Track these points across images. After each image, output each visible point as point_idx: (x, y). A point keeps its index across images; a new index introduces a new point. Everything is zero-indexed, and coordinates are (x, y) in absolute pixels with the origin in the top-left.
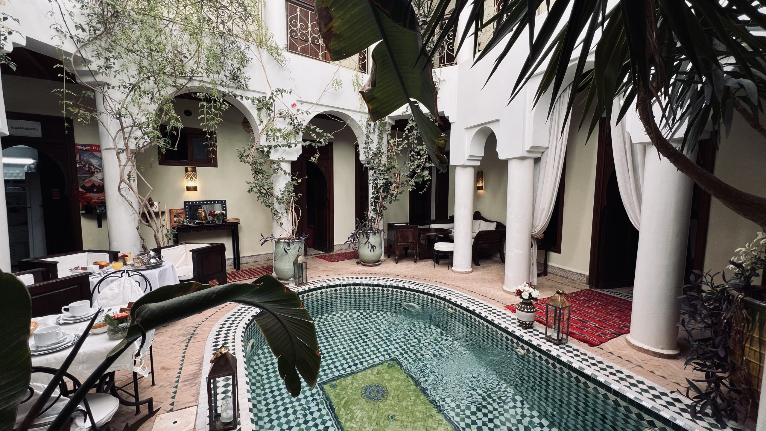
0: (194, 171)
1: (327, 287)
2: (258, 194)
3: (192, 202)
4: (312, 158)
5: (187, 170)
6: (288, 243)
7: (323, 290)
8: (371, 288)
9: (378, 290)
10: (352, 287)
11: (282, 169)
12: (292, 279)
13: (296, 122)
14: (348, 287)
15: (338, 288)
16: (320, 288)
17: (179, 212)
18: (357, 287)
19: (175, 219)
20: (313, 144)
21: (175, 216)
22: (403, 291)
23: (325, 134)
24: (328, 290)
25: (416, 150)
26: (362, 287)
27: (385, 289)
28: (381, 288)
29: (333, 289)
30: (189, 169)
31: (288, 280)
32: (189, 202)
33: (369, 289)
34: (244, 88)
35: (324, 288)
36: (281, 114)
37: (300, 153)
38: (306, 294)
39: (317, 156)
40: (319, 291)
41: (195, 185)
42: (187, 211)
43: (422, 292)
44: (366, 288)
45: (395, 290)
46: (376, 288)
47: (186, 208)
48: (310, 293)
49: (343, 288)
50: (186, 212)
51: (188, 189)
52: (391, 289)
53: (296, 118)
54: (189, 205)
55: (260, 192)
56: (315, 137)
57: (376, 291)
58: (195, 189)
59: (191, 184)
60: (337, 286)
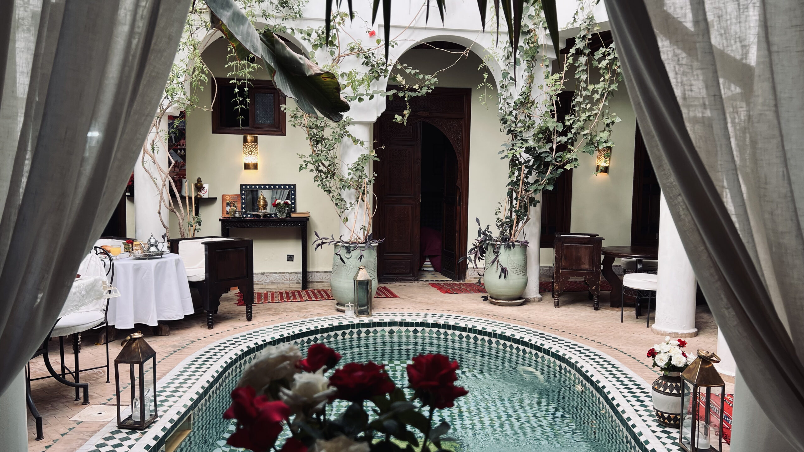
0: (255, 141)
1: (401, 324)
2: (315, 173)
3: (251, 185)
4: (396, 116)
5: (245, 140)
6: (346, 247)
7: (395, 329)
8: (472, 335)
9: (483, 340)
10: (442, 331)
11: (349, 135)
12: (350, 304)
13: (372, 59)
14: (435, 330)
15: (419, 329)
16: (390, 324)
17: (233, 199)
18: (450, 332)
19: (228, 209)
20: (401, 94)
21: (228, 204)
22: (521, 347)
23: (421, 76)
24: (403, 329)
25: (584, 93)
26: (457, 333)
27: (494, 340)
28: (487, 338)
29: (411, 329)
30: (249, 138)
31: (344, 305)
32: (246, 185)
33: (468, 337)
34: (298, 16)
35: (395, 324)
36: (352, 49)
37: (383, 109)
38: (364, 330)
39: (407, 113)
40: (387, 329)
41: (254, 162)
42: (244, 199)
43: (548, 352)
44: (465, 334)
45: (508, 344)
46: (480, 337)
47: (242, 194)
48: (372, 329)
49: (427, 329)
50: (242, 199)
51: (247, 166)
52: (502, 342)
53: (373, 54)
54: (246, 190)
55: (317, 169)
56: (404, 83)
57: (479, 342)
58: (255, 167)
59: (250, 160)
60: (417, 324)
